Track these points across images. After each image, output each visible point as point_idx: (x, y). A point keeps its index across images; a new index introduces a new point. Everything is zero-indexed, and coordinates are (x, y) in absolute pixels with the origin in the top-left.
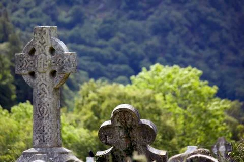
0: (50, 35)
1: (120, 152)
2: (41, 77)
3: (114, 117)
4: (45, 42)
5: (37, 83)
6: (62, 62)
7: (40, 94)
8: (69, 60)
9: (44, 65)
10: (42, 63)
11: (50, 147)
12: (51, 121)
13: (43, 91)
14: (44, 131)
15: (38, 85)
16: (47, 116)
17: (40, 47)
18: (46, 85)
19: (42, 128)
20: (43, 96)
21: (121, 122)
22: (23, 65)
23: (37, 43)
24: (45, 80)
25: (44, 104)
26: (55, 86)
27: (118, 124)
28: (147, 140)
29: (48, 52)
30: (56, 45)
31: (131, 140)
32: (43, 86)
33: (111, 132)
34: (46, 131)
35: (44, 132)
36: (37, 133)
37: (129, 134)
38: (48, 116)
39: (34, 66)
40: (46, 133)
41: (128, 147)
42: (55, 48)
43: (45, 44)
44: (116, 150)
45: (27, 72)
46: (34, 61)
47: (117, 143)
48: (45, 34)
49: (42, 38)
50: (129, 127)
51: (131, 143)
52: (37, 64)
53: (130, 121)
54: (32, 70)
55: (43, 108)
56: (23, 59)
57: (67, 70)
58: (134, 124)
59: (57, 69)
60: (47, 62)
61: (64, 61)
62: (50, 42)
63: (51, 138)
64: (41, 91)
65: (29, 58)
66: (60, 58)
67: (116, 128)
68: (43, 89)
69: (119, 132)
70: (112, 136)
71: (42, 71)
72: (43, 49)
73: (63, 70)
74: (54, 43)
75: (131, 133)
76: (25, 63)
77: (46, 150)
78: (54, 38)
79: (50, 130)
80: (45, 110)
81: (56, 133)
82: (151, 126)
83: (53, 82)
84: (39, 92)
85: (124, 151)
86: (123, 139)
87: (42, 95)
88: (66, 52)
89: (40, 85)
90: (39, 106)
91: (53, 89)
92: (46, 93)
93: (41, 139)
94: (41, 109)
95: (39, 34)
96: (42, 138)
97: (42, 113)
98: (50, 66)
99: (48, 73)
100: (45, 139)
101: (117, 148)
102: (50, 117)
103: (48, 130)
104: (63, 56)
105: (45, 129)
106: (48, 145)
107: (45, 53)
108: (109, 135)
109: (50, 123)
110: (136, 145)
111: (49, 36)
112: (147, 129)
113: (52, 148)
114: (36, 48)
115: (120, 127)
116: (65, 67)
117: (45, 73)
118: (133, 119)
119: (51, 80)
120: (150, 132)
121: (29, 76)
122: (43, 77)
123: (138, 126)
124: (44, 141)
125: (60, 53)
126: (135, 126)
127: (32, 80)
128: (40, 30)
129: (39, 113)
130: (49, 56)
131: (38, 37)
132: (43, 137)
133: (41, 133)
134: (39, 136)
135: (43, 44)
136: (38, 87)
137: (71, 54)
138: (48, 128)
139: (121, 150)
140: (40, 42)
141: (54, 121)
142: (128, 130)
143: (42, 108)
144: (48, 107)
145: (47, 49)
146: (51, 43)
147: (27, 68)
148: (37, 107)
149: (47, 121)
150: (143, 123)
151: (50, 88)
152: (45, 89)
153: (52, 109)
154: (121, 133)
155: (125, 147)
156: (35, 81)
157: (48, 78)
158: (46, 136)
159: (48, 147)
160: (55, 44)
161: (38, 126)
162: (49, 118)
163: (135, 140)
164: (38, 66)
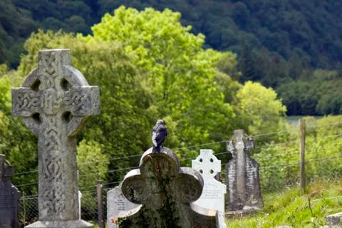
0: (61, 61)
1: (153, 213)
2: (49, 121)
3: (143, 165)
4: (54, 72)
5: (44, 130)
6: (80, 100)
7: (48, 145)
8: (89, 97)
9: (53, 104)
10: (51, 102)
11: (64, 220)
12: (64, 184)
13: (52, 140)
14: (54, 197)
15: (46, 132)
16: (58, 176)
17: (46, 78)
18: (56, 133)
19: (52, 193)
20: (53, 148)
21: (154, 171)
22: (23, 103)
23: (43, 73)
24: (56, 126)
25: (54, 159)
26: (70, 133)
27: (150, 174)
28: (190, 196)
29: (58, 87)
30: (71, 76)
31: (168, 195)
32: (52, 134)
33: (140, 185)
34: (58, 197)
35: (55, 199)
36: (45, 200)
37: (164, 188)
38: (60, 177)
39: (39, 105)
40: (58, 201)
41: (163, 205)
42: (69, 80)
43: (54, 75)
44: (146, 210)
45: (29, 114)
46: (39, 98)
47: (148, 200)
48: (54, 60)
49: (50, 66)
50: (165, 177)
51: (168, 200)
52: (44, 102)
53: (167, 170)
54: (37, 110)
55: (53, 165)
56: (23, 96)
57: (86, 111)
58: (172, 174)
59: (72, 109)
60: (57, 99)
61: (82, 99)
62: (61, 71)
63: (65, 206)
64: (50, 140)
65: (32, 94)
66: (76, 94)
67: (146, 179)
68: (52, 137)
69: (151, 185)
70: (141, 190)
71: (51, 113)
72: (52, 81)
73: (81, 111)
74: (67, 74)
75: (167, 187)
76: (25, 100)
77: (59, 224)
78: (67, 67)
79: (63, 196)
80: (56, 168)
81: (72, 200)
82: (195, 177)
83: (67, 129)
84: (46, 142)
85: (158, 210)
86: (156, 195)
87: (50, 146)
88: (84, 87)
89: (48, 133)
90: (47, 162)
91: (66, 138)
92: (57, 143)
93: (50, 209)
94: (50, 167)
95: (46, 60)
96: (52, 208)
97: (51, 171)
98: (63, 105)
99: (59, 115)
100: (57, 208)
101: (148, 206)
102: (63, 178)
103: (61, 196)
104: (80, 91)
105: (56, 194)
106: (61, 217)
107: (54, 87)
108: (138, 189)
109: (63, 186)
110: (174, 203)
111: (60, 64)
112: (190, 180)
113: (67, 220)
114: (42, 79)
115: (153, 178)
116: (83, 107)
117: (55, 115)
118: (170, 167)
119: (64, 126)
120: (194, 185)
121: (32, 120)
122: (52, 122)
123: (177, 176)
124: (55, 211)
125: (76, 87)
126: (174, 176)
127: (36, 126)
128: (47, 55)
129: (47, 172)
130: (61, 92)
131: (45, 64)
132: (54, 205)
133: (50, 200)
134: (48, 205)
135: (51, 74)
136: (46, 135)
137: (92, 89)
138: (60, 193)
139: (154, 210)
140: (46, 71)
141: (69, 184)
142: (163, 182)
143: (51, 165)
144: (59, 163)
145: (58, 82)
146: (64, 73)
147: (30, 108)
148: (45, 163)
149: (58, 183)
150: (184, 172)
151: (63, 137)
152: (56, 138)
153: (66, 165)
154: (154, 186)
155: (159, 205)
156: (41, 127)
157: (59, 122)
158: (57, 204)
159: (60, 220)
160: (69, 74)
161: (47, 190)
162: (61, 179)
163: (173, 196)
164: (44, 106)
